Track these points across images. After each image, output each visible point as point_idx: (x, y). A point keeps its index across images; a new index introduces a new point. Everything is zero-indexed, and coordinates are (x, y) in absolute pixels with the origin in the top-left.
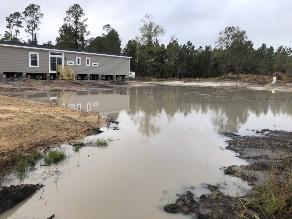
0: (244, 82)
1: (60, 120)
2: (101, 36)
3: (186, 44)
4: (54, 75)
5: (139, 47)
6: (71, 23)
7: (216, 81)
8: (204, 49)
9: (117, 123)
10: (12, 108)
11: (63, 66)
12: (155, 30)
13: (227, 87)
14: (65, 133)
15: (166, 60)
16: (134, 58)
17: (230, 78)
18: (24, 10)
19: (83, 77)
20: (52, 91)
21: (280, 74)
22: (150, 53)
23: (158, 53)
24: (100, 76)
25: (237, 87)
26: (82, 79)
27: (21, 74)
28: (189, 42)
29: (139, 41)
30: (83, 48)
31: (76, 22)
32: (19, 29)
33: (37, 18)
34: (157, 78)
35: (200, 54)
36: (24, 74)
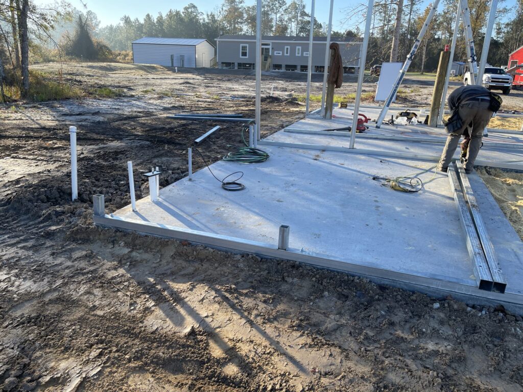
36: (236, 64)
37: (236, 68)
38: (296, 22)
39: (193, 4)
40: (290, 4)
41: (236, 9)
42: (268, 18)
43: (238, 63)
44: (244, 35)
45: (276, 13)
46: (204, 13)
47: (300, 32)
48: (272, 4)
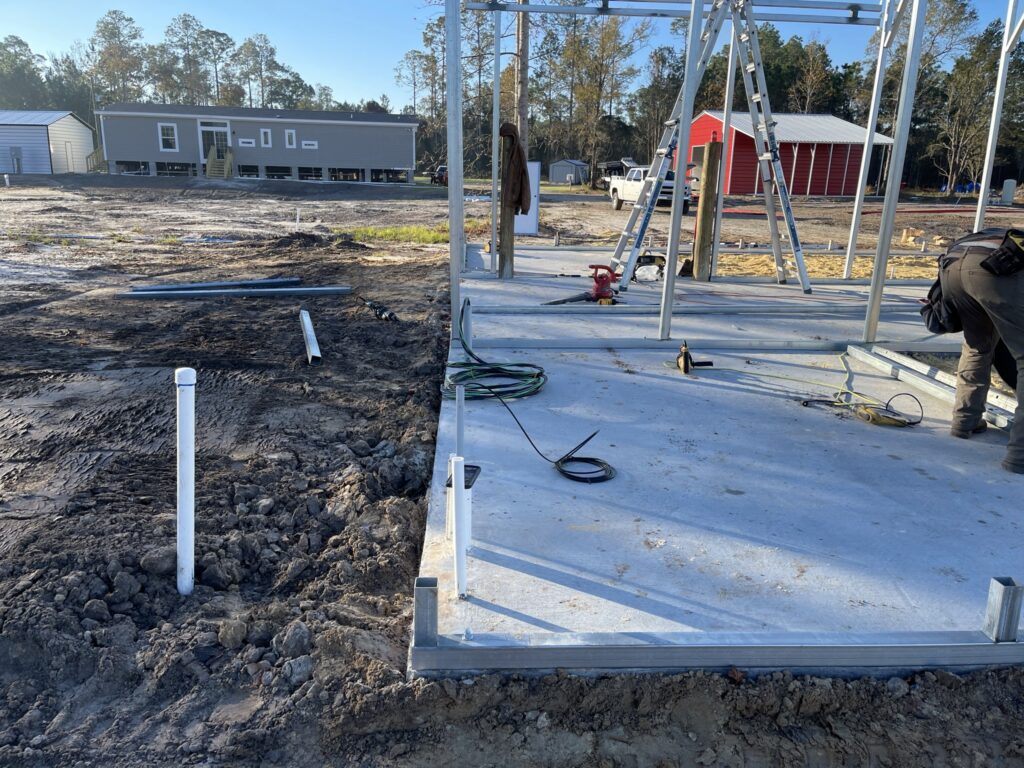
24: (325, 171)
27: (146, 165)
36: (152, 165)
37: (153, 173)
38: (259, 82)
39: (16, 38)
40: (242, 44)
41: (124, 51)
42: (197, 70)
43: (157, 164)
44: (149, 103)
45: (214, 61)
46: (46, 56)
47: (271, 101)
48: (205, 44)
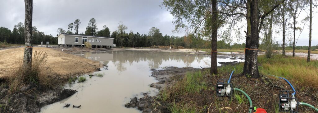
0: (160, 48)
1: (85, 64)
2: (102, 30)
3: (137, 33)
4: (83, 46)
5: (117, 34)
6: (91, 25)
7: (149, 48)
8: (144, 35)
9: (107, 66)
10: (68, 58)
11: (87, 42)
12: (124, 27)
13: (153, 51)
14: (86, 69)
15: (129, 40)
16: (115, 39)
17: (154, 47)
18: (74, 22)
19: (94, 46)
20: (82, 52)
21: (172, 45)
22: (122, 37)
23: (125, 37)
24: (101, 46)
25: (157, 51)
26: (94, 47)
27: (72, 45)
28: (138, 33)
29: (117, 32)
30: (95, 35)
31: (93, 25)
32: (72, 29)
33: (79, 24)
34: (125, 47)
35: (142, 38)
43: (75, 45)
